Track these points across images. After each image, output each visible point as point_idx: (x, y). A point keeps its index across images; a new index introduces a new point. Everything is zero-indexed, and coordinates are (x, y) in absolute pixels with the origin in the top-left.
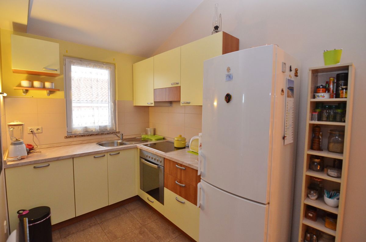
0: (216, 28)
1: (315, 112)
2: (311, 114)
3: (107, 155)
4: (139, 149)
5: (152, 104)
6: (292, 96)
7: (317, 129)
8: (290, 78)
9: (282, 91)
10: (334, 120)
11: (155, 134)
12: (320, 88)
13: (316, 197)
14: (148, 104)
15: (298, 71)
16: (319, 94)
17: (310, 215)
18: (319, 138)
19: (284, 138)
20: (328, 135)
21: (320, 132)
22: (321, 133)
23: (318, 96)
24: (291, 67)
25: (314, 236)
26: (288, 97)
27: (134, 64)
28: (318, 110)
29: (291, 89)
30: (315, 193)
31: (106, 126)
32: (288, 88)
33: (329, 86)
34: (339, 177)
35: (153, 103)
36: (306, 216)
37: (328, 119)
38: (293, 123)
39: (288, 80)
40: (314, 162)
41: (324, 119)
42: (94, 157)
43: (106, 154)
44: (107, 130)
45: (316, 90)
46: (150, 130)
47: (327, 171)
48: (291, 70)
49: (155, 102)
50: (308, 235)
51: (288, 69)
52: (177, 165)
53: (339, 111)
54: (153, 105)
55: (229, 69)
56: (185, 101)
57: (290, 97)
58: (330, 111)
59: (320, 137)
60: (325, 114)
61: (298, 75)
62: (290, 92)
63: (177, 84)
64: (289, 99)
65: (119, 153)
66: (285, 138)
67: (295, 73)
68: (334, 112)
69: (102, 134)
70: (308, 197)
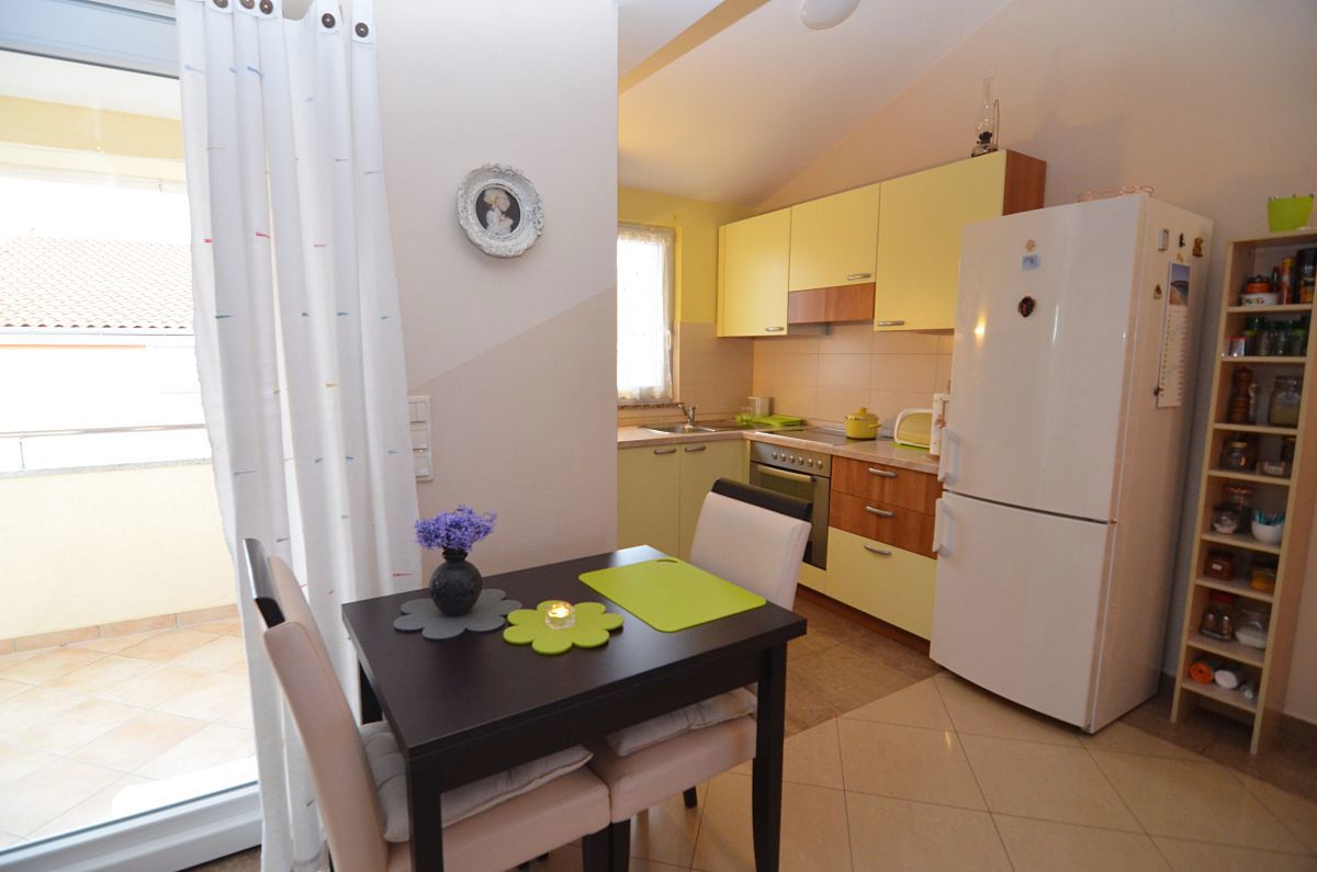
0: (986, 137)
1: (1241, 336)
2: (1229, 342)
3: (680, 449)
4: (749, 442)
5: (781, 329)
6: (1182, 302)
7: (1244, 375)
8: (1178, 262)
9: (1158, 290)
10: (1288, 352)
11: (771, 413)
12: (1254, 282)
13: (1234, 527)
14: (767, 330)
15: (1203, 245)
16: (1253, 297)
17: (1217, 567)
18: (1248, 397)
19: (1157, 392)
20: (1272, 389)
21: (1250, 382)
22: (1253, 386)
23: (1249, 301)
24: (1182, 237)
25: (1226, 618)
26: (1172, 302)
27: (722, 228)
28: (1248, 333)
29: (1181, 286)
30: (1232, 519)
31: (651, 388)
32: (1172, 284)
33: (1279, 278)
34: (1287, 475)
35: (785, 326)
36: (1207, 572)
37: (1272, 351)
38: (1182, 361)
39: (1175, 266)
40: (1233, 450)
41: (1263, 352)
42: (655, 453)
43: (677, 447)
44: (653, 397)
45: (1244, 287)
46: (759, 403)
47: (1262, 466)
48: (1181, 244)
49: (790, 325)
50: (1211, 617)
51: (1174, 240)
52: (871, 469)
53: (1300, 333)
54: (784, 333)
55: (1031, 245)
56: (888, 319)
57: (1179, 304)
58: (1276, 334)
59: (1252, 395)
60: (1265, 341)
61: (1203, 252)
62: (1178, 293)
63: (868, 276)
64: (1175, 307)
65: (703, 449)
66: (1161, 393)
67: (1194, 250)
68: (1286, 337)
69: (646, 407)
70: (1213, 529)
